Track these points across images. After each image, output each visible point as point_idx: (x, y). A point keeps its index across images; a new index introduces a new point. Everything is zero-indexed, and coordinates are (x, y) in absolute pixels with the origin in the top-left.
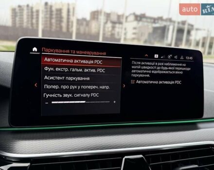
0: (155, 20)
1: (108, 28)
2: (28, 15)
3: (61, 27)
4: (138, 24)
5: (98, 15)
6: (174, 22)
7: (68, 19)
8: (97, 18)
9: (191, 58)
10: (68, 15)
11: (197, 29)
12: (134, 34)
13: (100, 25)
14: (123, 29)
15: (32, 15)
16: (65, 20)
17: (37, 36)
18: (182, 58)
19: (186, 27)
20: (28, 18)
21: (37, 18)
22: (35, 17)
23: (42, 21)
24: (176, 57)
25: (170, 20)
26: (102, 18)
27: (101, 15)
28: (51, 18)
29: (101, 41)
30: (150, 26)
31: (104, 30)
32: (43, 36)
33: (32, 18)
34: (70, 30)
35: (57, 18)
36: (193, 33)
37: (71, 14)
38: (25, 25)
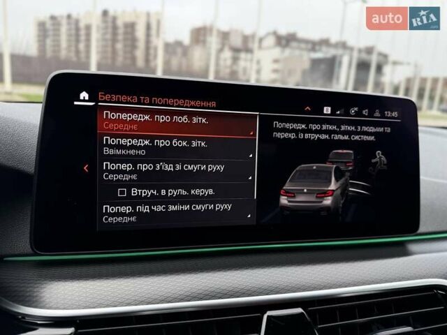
0: (314, 45)
1: (225, 60)
2: (69, 35)
3: (134, 59)
4: (283, 52)
5: (205, 35)
6: (351, 49)
7: (148, 42)
8: (204, 42)
9: (395, 114)
10: (148, 35)
11: (395, 63)
12: (275, 71)
13: (209, 55)
14: (255, 62)
15: (78, 35)
16: (141, 44)
17: (88, 69)
18: (377, 114)
19: (374, 60)
20: (69, 41)
21: (88, 40)
22: (83, 38)
23: (97, 47)
24: (365, 112)
25: (344, 45)
26: (214, 42)
27: (211, 35)
28: (114, 40)
30: (306, 58)
31: (217, 64)
32: (99, 70)
33: (78, 41)
34: (152, 64)
35: (125, 40)
37: (153, 32)
38: (63, 54)
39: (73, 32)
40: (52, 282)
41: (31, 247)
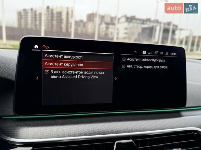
0: (143, 21)
1: (103, 28)
2: (32, 18)
3: (61, 28)
4: (129, 24)
5: (93, 17)
6: (161, 23)
7: (67, 20)
8: (93, 20)
9: (175, 54)
10: (67, 17)
11: (181, 29)
12: (126, 33)
13: (95, 26)
14: (116, 29)
15: (36, 18)
16: (64, 21)
18: (167, 54)
19: (171, 28)
20: (32, 20)
21: (40, 20)
22: (38, 19)
23: (45, 23)
24: (161, 53)
25: (157, 21)
26: (97, 20)
27: (96, 17)
28: (52, 20)
29: (96, 39)
30: (140, 27)
31: (99, 31)
32: (45, 35)
33: (36, 20)
34: (69, 31)
35: (57, 20)
36: (177, 32)
37: (70, 16)
38: (29, 26)
39: (34, 16)
40: (23, 128)
41: (14, 112)
